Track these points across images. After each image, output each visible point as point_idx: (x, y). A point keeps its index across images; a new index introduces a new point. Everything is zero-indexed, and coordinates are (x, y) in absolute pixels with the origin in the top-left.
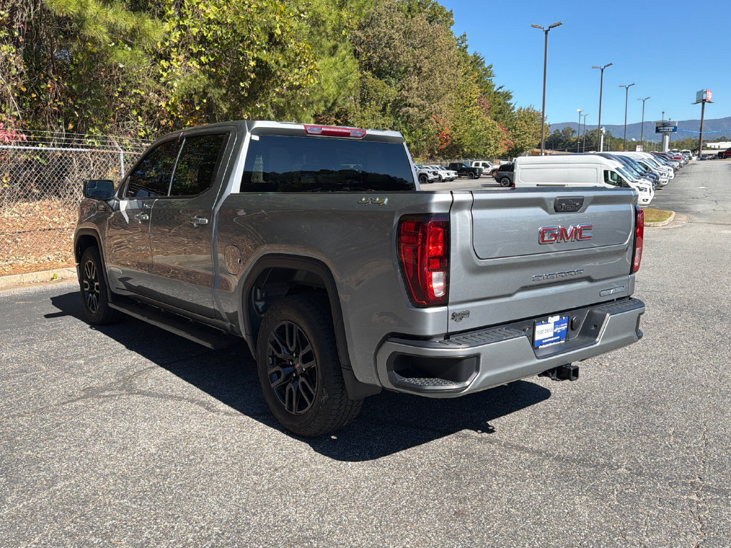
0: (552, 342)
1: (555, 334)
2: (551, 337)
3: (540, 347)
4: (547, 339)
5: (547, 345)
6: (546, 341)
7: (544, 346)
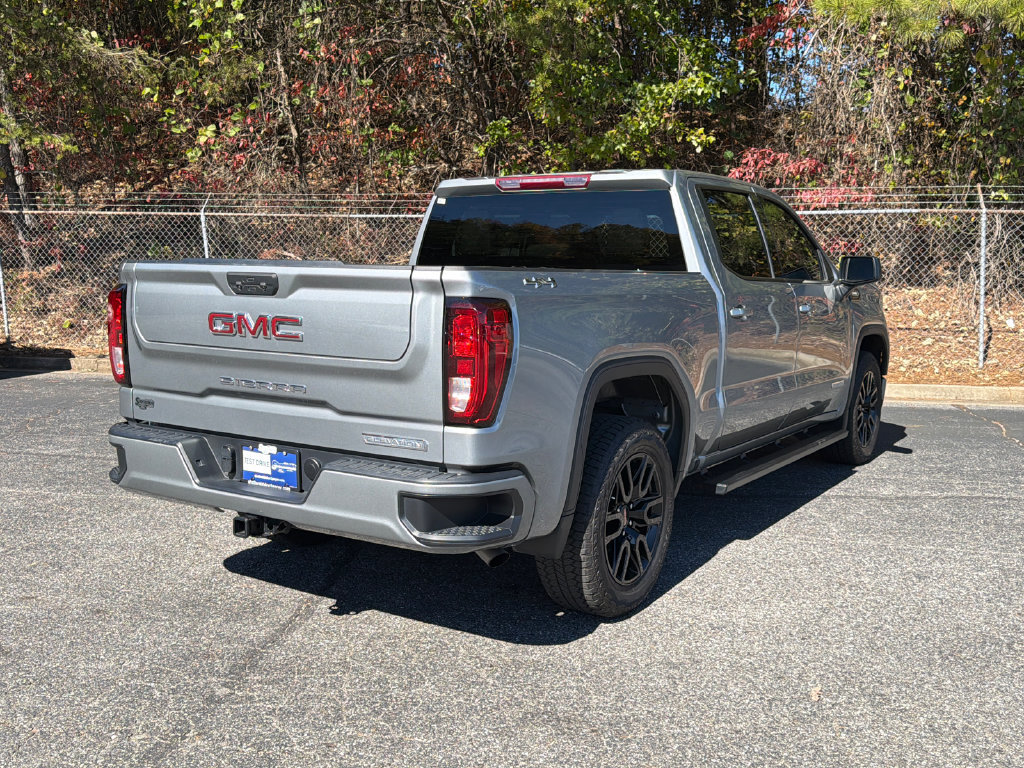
0: (269, 482)
1: (275, 473)
2: (266, 475)
3: (250, 482)
4: (262, 474)
5: (261, 484)
6: (259, 477)
7: (254, 483)
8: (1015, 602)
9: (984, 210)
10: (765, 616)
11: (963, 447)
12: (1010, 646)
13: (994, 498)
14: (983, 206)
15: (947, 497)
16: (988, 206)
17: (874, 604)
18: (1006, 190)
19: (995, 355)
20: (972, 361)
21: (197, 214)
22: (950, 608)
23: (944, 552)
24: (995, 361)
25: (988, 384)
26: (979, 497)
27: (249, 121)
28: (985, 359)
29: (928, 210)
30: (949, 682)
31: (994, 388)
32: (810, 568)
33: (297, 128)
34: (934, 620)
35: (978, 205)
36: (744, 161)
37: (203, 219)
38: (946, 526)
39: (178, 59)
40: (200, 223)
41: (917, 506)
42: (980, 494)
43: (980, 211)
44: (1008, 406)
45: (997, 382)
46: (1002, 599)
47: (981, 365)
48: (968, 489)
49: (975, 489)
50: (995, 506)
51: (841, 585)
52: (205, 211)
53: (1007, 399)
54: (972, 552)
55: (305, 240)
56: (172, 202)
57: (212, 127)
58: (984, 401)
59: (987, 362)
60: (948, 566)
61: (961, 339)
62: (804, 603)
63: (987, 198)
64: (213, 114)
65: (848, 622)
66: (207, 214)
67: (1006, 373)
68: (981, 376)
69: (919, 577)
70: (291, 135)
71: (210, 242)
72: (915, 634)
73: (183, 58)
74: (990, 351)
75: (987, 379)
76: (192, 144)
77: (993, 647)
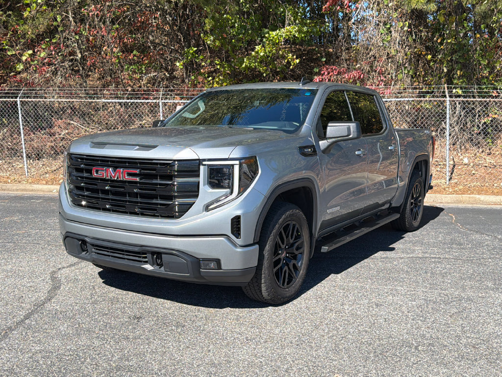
8: (428, 320)
9: (448, 99)
10: (281, 331)
11: (428, 228)
12: (416, 348)
13: (435, 258)
14: (447, 96)
15: (409, 258)
16: (451, 97)
17: (346, 322)
18: (461, 88)
19: (456, 177)
20: (443, 181)
21: (16, 100)
22: (389, 324)
23: (396, 290)
24: (456, 181)
25: (451, 193)
26: (427, 257)
27: (52, 48)
28: (449, 180)
29: (422, 99)
30: (374, 371)
31: (454, 196)
32: (317, 301)
33: (81, 52)
34: (377, 332)
35: (445, 96)
36: (322, 72)
37: (18, 103)
38: (403, 274)
39: (8, 13)
40: (17, 105)
41: (390, 262)
42: (428, 256)
43: (446, 99)
44: (461, 206)
45: (456, 192)
46: (421, 318)
47: (448, 183)
48: (423, 252)
49: (426, 252)
50: (434, 262)
51: (331, 310)
52: (20, 98)
53: (460, 202)
54: (413, 290)
55: (83, 115)
56: (6, 93)
57: (30, 52)
58: (448, 203)
59: (452, 181)
60: (396, 298)
61: (439, 169)
62: (306, 322)
63: (451, 92)
64: (32, 44)
65: (328, 333)
66: (21, 100)
67: (461, 187)
68: (447, 189)
69: (377, 305)
70: (77, 56)
71: (23, 116)
72: (364, 341)
73: (10, 13)
74: (453, 175)
75: (450, 191)
76: (20, 61)
77: (407, 348)
